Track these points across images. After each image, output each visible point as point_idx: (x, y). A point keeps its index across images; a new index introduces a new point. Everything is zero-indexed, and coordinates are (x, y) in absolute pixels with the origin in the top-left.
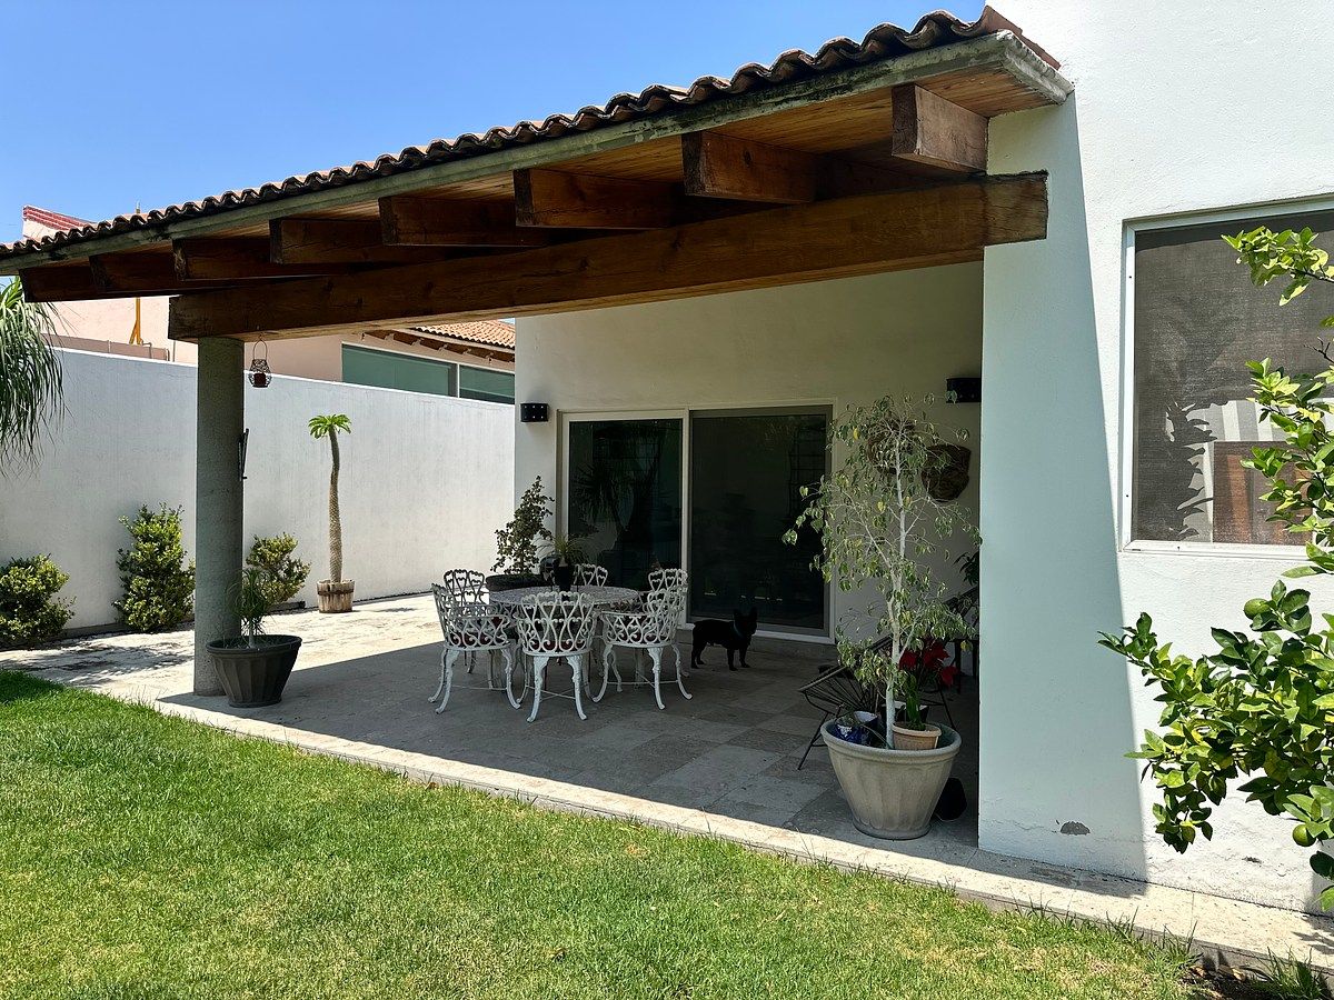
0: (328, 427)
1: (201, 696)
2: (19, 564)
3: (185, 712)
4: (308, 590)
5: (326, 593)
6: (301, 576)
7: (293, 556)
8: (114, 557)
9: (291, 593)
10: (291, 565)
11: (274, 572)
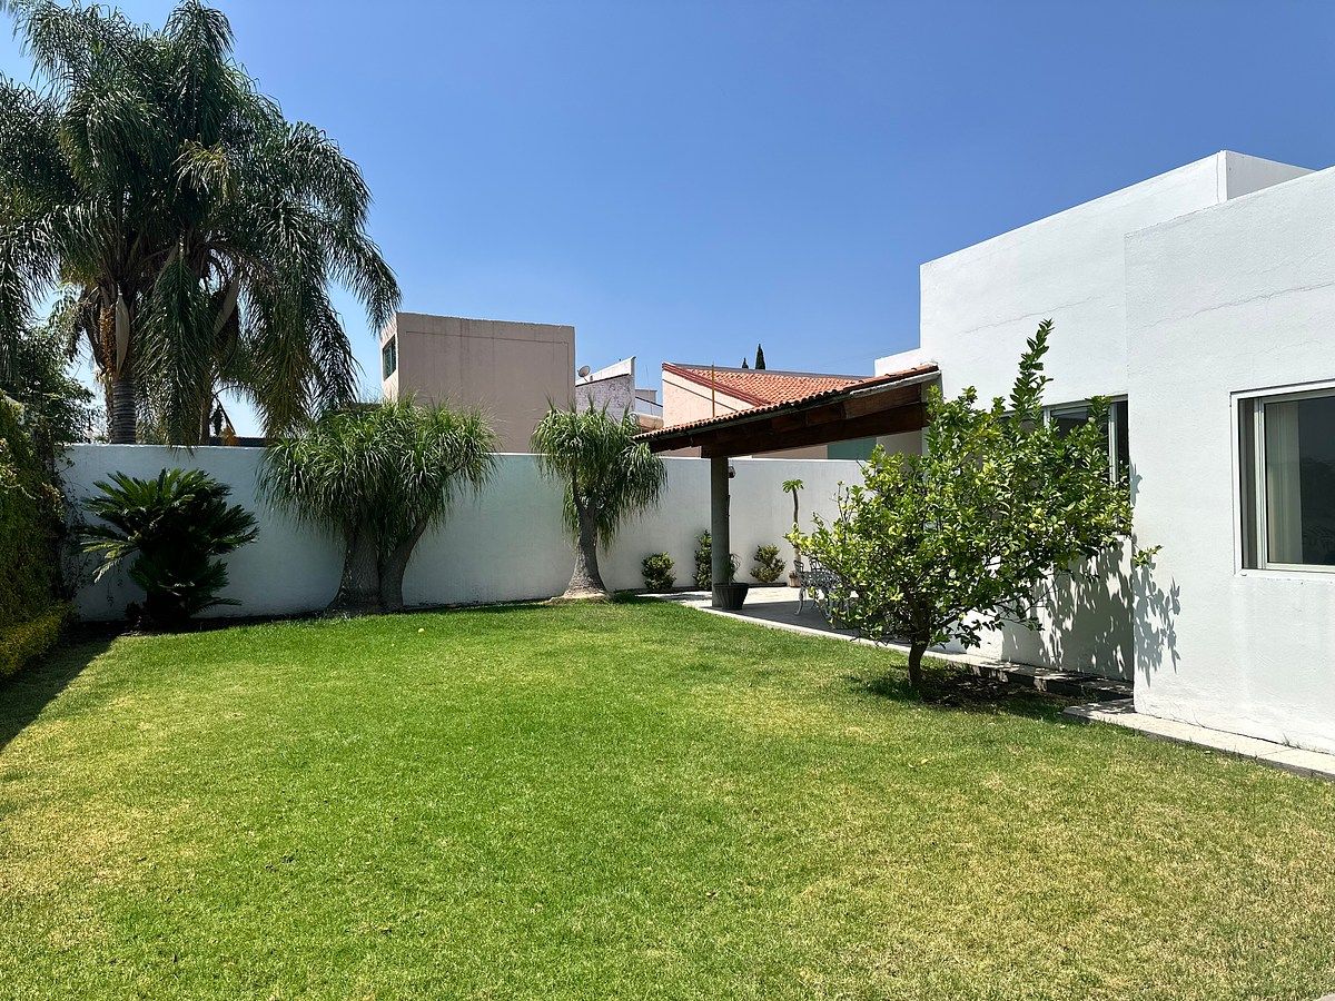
0: (792, 486)
1: (714, 607)
2: (655, 556)
3: (710, 611)
4: (785, 575)
5: (793, 576)
6: (782, 568)
7: (777, 557)
8: (693, 554)
9: (777, 576)
10: (778, 561)
11: (768, 565)
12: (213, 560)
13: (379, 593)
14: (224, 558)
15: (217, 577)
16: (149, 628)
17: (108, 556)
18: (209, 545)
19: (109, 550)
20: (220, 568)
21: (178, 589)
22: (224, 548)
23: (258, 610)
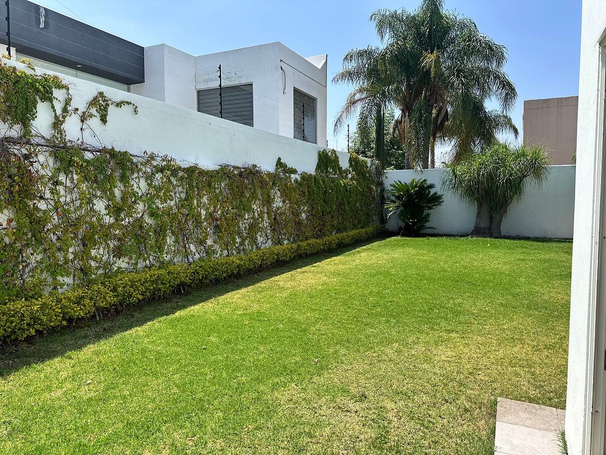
12: (426, 212)
13: (490, 229)
14: (430, 211)
15: (426, 218)
16: (403, 235)
17: (391, 209)
18: (424, 207)
19: (391, 207)
20: (428, 215)
21: (411, 222)
22: (430, 208)
23: (441, 233)
